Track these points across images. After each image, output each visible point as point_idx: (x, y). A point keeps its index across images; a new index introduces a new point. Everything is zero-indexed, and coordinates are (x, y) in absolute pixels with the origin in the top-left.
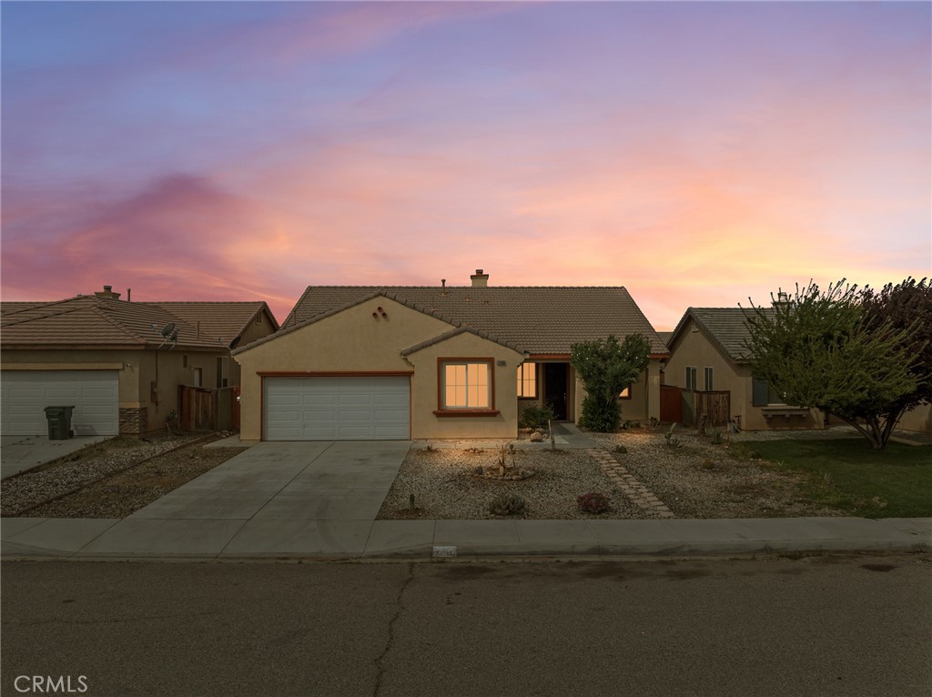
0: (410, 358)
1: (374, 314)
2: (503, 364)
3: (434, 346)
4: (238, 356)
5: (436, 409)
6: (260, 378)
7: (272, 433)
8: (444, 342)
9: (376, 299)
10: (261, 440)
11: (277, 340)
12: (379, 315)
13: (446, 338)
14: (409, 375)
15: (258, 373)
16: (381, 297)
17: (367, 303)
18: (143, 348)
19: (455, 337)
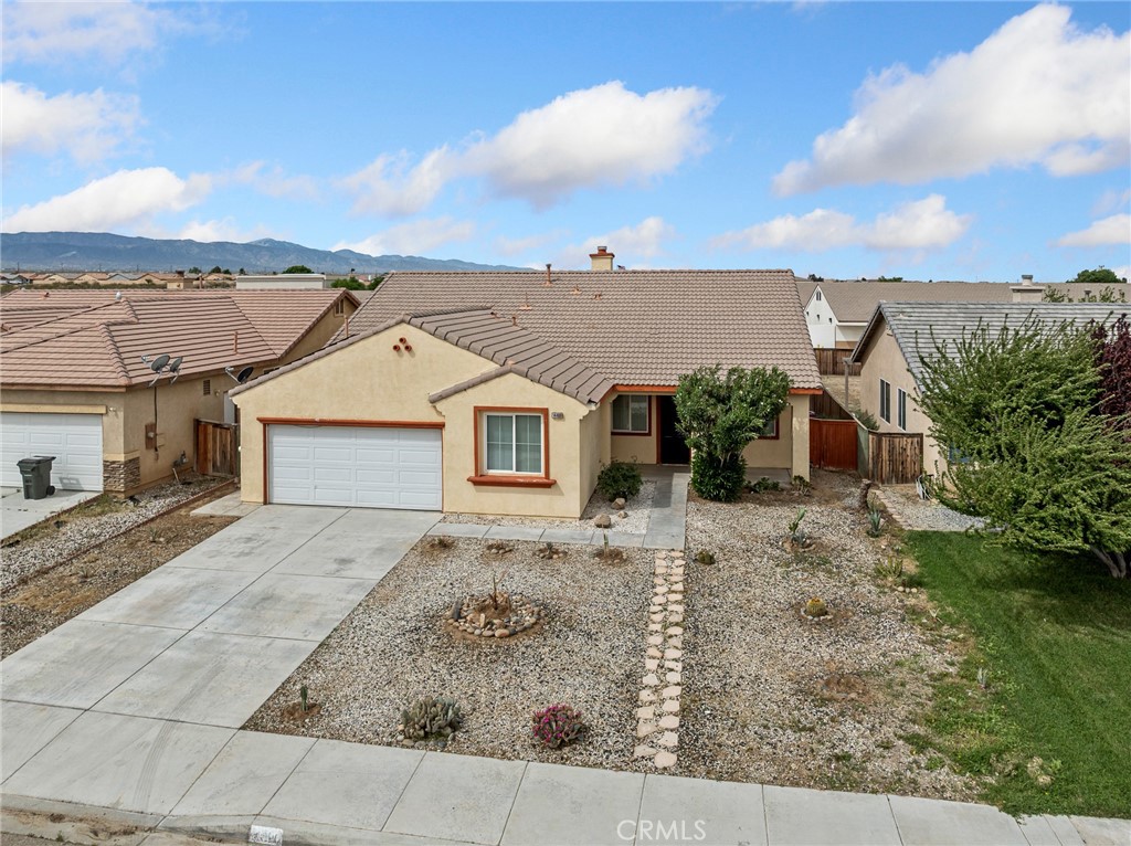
0: (439, 406)
1: (396, 348)
2: (560, 416)
3: (469, 391)
4: (237, 397)
5: (473, 475)
6: (261, 426)
7: (278, 495)
8: (483, 386)
9: (398, 327)
10: (265, 503)
11: (281, 378)
12: (402, 347)
13: (485, 380)
14: (440, 427)
15: (260, 420)
16: (404, 325)
17: (387, 332)
18: (123, 390)
19: (497, 379)
